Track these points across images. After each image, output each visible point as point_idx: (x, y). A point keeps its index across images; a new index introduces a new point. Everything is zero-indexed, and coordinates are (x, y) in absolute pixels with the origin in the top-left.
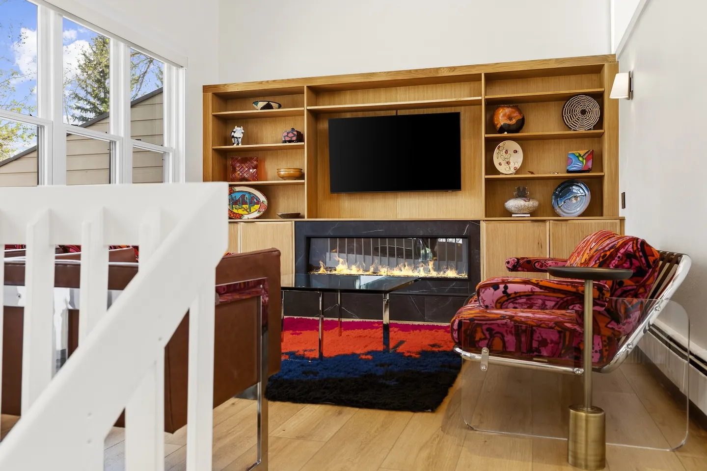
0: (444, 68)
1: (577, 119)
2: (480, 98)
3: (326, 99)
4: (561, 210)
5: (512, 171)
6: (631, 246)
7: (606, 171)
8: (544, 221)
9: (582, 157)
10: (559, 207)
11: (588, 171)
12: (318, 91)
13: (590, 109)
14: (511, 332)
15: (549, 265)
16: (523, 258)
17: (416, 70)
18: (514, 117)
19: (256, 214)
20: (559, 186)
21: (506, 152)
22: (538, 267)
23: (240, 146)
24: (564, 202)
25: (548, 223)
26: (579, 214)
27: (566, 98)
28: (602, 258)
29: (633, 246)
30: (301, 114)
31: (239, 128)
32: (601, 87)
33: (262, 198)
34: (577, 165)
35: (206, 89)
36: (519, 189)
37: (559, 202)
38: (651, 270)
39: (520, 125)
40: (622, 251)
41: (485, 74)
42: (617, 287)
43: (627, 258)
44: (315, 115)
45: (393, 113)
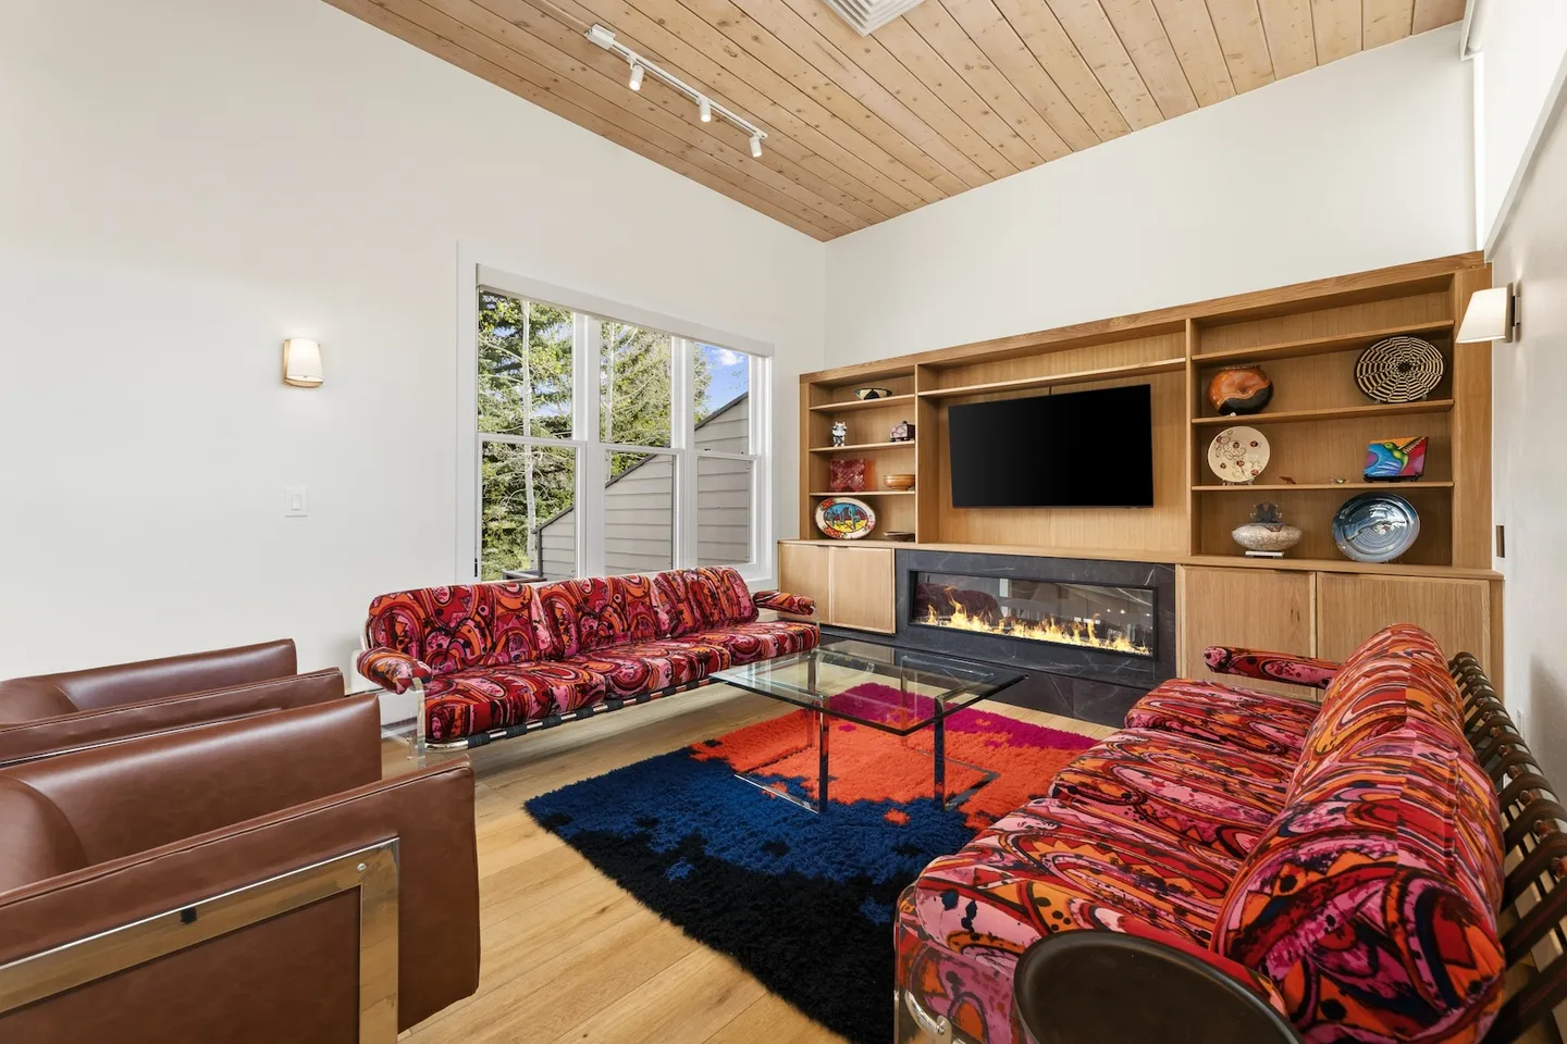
0: (1118, 318)
1: (1390, 380)
2: (1183, 360)
3: (951, 378)
4: (1354, 547)
5: (1248, 476)
6: (1377, 900)
7: (1458, 480)
8: (1305, 572)
9: (1401, 451)
10: (1348, 541)
11: (1414, 478)
12: (936, 370)
13: (1421, 361)
14: (1001, 1007)
15: (1296, 671)
16: (1240, 651)
17: (1073, 327)
18: (1250, 387)
19: (862, 533)
20: (1345, 506)
21: (1236, 445)
22: (1272, 672)
23: (843, 447)
24: (1360, 532)
25: (1312, 577)
26: (1391, 558)
27: (1365, 344)
28: (1283, 889)
29: (1384, 899)
30: (911, 401)
31: (840, 425)
32: (1448, 319)
33: (869, 512)
34: (1386, 467)
35: (803, 378)
36: (1260, 507)
37: (1348, 532)
38: (1457, 1013)
39: (1264, 401)
40: (1343, 902)
41: (1194, 321)
42: (1321, 1016)
43: (1358, 938)
44: (934, 403)
45: (1045, 392)
